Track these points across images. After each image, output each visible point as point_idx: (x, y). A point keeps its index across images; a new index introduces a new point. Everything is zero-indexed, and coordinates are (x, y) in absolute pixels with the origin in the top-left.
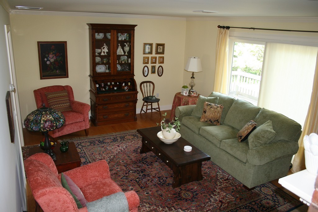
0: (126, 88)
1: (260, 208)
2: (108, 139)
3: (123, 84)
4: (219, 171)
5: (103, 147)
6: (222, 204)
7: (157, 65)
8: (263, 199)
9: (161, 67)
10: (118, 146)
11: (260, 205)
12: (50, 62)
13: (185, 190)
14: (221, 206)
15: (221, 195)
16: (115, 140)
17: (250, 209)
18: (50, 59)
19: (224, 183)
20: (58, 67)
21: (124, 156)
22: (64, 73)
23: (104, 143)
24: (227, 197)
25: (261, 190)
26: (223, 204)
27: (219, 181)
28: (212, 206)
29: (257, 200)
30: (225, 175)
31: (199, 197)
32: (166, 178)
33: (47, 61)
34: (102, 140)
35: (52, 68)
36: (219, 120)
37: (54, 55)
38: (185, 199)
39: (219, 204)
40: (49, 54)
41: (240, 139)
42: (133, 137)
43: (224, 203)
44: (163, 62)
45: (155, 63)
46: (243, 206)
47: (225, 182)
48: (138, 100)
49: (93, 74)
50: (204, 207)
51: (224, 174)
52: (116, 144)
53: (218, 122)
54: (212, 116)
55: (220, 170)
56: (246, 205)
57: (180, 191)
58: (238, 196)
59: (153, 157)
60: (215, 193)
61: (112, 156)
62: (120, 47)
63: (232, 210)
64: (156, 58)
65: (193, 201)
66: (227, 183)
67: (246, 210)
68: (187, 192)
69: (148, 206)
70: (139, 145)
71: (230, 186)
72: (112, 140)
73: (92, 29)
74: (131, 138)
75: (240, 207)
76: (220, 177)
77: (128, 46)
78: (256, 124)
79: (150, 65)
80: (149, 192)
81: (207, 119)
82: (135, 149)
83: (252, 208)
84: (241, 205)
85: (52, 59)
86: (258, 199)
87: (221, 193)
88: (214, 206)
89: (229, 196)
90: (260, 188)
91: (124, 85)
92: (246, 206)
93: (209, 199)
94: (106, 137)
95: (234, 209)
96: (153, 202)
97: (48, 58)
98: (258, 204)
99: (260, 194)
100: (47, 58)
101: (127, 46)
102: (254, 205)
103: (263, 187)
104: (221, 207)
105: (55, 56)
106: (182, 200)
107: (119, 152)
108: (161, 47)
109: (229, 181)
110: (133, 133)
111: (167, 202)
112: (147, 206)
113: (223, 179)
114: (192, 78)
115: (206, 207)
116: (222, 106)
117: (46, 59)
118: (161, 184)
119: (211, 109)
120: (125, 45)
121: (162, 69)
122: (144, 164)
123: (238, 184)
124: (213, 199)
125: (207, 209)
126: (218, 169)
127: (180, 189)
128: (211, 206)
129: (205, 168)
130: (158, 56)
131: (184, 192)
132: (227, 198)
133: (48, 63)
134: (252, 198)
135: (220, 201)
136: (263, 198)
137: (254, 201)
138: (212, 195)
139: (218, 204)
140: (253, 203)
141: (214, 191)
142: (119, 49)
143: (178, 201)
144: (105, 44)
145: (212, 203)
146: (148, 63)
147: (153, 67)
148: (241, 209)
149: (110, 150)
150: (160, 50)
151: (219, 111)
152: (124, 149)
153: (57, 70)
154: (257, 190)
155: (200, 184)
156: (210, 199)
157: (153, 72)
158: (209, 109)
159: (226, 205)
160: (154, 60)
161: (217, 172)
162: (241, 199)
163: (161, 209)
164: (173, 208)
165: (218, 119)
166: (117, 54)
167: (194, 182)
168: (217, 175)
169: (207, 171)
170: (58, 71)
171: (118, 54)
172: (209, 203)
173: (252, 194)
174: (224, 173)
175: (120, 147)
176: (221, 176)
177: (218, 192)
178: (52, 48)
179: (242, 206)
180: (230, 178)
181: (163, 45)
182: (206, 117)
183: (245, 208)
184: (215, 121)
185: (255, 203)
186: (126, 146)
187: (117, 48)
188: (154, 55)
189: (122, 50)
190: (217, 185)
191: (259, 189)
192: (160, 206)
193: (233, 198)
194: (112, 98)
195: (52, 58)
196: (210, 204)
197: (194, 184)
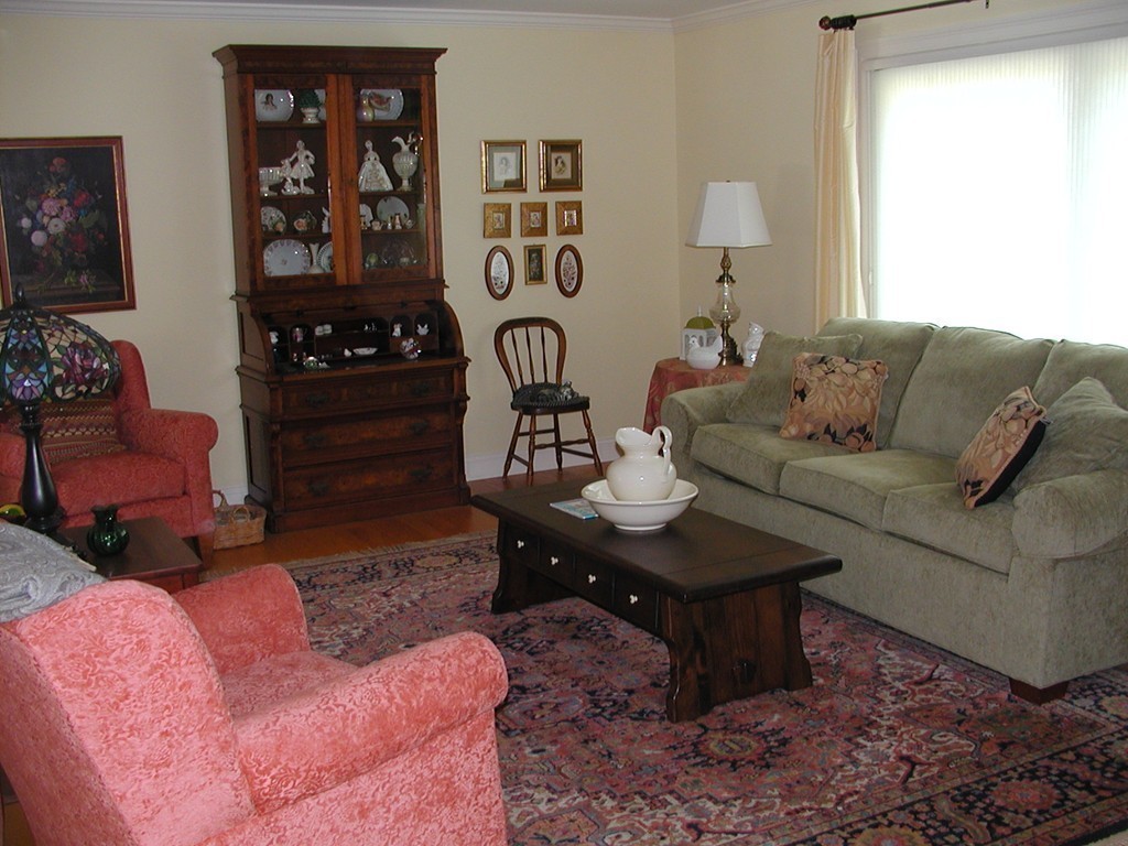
0: (408, 345)
1: (1107, 772)
2: (332, 572)
3: (393, 330)
4: (887, 652)
5: (312, 600)
6: (913, 768)
7: (552, 243)
8: (1112, 739)
9: (568, 253)
10: (385, 594)
11: (1103, 759)
12: (49, 235)
13: (725, 728)
14: (910, 775)
15: (905, 736)
16: (368, 574)
17: (1054, 779)
18: (46, 220)
19: (914, 693)
20: (84, 256)
21: (414, 629)
22: (116, 290)
23: (314, 587)
24: (934, 742)
25: (1099, 707)
26: (918, 768)
27: (891, 688)
28: (866, 780)
29: (1086, 744)
30: (919, 664)
31: (798, 749)
32: (626, 691)
33: (33, 229)
34: (306, 578)
35: (60, 263)
36: (868, 429)
37: (65, 202)
38: (727, 760)
39: (899, 768)
40: (40, 195)
41: (974, 494)
42: (455, 560)
43: (921, 764)
44: (577, 229)
45: (542, 231)
46: (1020, 770)
47: (917, 689)
48: (469, 398)
49: (253, 282)
50: (825, 784)
51: (911, 662)
52: (375, 588)
53: (868, 438)
54: (839, 408)
55: (889, 649)
56: (1034, 763)
57: (699, 736)
58: (988, 734)
59: (558, 622)
60: (874, 732)
61: (355, 631)
62: (372, 156)
63: (967, 785)
64: (543, 208)
65: (768, 766)
66: (931, 693)
67: (1036, 782)
68: (738, 737)
69: (546, 795)
70: (483, 588)
71: (945, 701)
72: (356, 577)
73: (241, 71)
74: (444, 565)
75: (1005, 773)
76: (890, 673)
77: (412, 149)
78: (1039, 413)
79: (517, 244)
80: (548, 747)
81: (815, 427)
82: (467, 600)
83: (1062, 774)
84: (1007, 765)
85: (55, 221)
86: (1093, 741)
87: (903, 729)
88: (875, 777)
89: (945, 739)
90: (1096, 702)
91: (397, 331)
92: (1031, 767)
93: (848, 754)
94: (326, 568)
95: (977, 782)
96: (568, 781)
97: (39, 216)
98: (1092, 758)
99: (1097, 720)
100: (33, 218)
101: (405, 148)
102: (1071, 762)
103: (1109, 695)
104: (911, 780)
105: (68, 205)
106: (712, 765)
107: (391, 614)
108: (567, 157)
109: (937, 685)
110: (456, 547)
111: (641, 776)
112: (537, 796)
113: (907, 681)
114: (721, 280)
115: (833, 783)
116: (878, 363)
117: (26, 223)
118: (605, 714)
119: (831, 376)
120: (398, 148)
121: (574, 263)
122: (514, 649)
123: (983, 692)
124: (866, 754)
125: (842, 792)
126: (879, 647)
127: (702, 726)
128: (861, 778)
129: (814, 647)
130: (552, 198)
131: (720, 736)
132: (933, 747)
133: (38, 238)
134: (1060, 738)
135: (902, 758)
136: (1112, 735)
137: (1073, 749)
138: (861, 740)
139: (892, 770)
140: (1070, 756)
141: (868, 726)
142: (367, 166)
143: (694, 771)
144: (300, 144)
145: (861, 768)
146: (506, 233)
147: (535, 254)
148: (1009, 779)
149: (348, 610)
150: (560, 171)
151: (870, 385)
152: (411, 602)
153: (79, 274)
154: (1084, 708)
155: (797, 703)
156: (855, 753)
157: (536, 276)
158: (820, 379)
159: (935, 770)
160: (535, 216)
161: (878, 657)
162: (1003, 746)
163: (609, 803)
164: (669, 798)
165: (863, 421)
166: (358, 187)
167: (766, 698)
168: (880, 666)
169: (826, 655)
170: (84, 279)
171: (362, 189)
172: (850, 767)
173: (1059, 721)
174: (912, 658)
175: (394, 598)
176: (899, 670)
177: (890, 728)
178: (51, 169)
179: (1014, 769)
180: (942, 674)
181: (572, 147)
182: (807, 417)
183: (1027, 775)
184: (852, 430)
185: (1079, 756)
186: (424, 593)
187: (360, 163)
188: (533, 194)
189: (380, 167)
190: (880, 701)
191: (1093, 703)
192: (607, 794)
193: (962, 742)
194: (345, 391)
195: (57, 216)
196: (852, 773)
197: (768, 706)
